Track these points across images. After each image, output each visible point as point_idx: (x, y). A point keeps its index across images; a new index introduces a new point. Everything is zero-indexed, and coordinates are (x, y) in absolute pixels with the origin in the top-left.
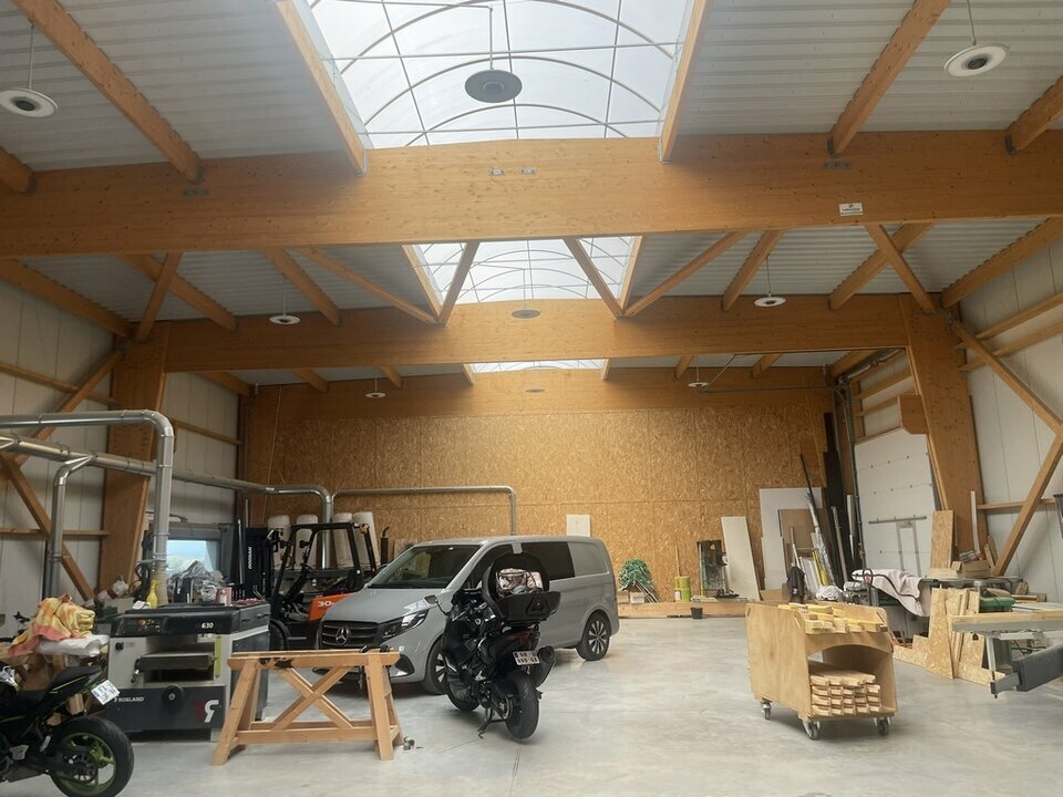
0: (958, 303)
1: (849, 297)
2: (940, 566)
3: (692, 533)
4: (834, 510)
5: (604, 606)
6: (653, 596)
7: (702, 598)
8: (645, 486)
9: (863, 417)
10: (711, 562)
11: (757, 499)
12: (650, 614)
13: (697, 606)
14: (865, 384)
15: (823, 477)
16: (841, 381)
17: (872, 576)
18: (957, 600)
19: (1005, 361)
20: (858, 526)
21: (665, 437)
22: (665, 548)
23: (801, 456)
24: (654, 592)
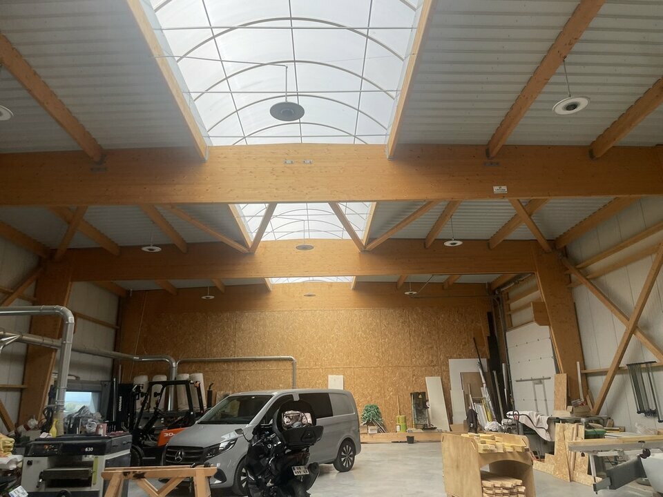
0: (565, 247)
1: (501, 241)
2: (560, 409)
3: (407, 387)
4: (495, 373)
5: (351, 435)
6: (383, 429)
7: (414, 430)
8: (378, 357)
9: (510, 315)
10: (419, 406)
11: (447, 365)
12: (380, 440)
13: (411, 435)
14: (512, 294)
15: (488, 352)
16: (497, 292)
17: (519, 415)
18: (571, 431)
19: (594, 282)
20: (509, 383)
21: (390, 326)
22: (391, 397)
23: (474, 339)
24: (383, 426)
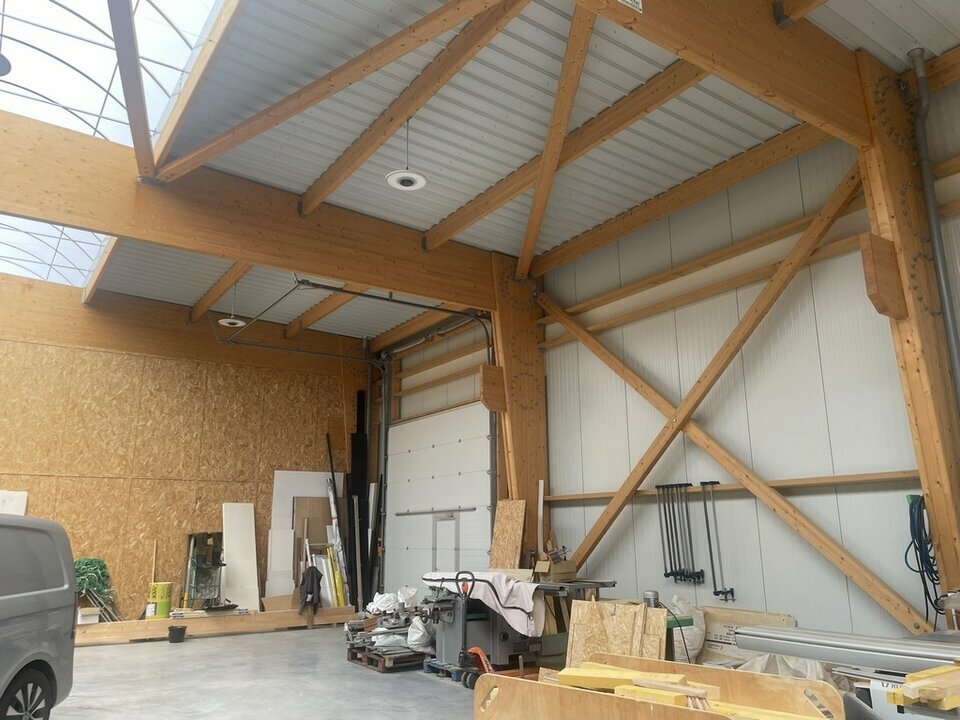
0: (542, 276)
2: (503, 566)
3: (180, 522)
4: (356, 499)
6: (110, 612)
7: (186, 612)
8: (123, 457)
9: (400, 398)
10: (204, 562)
11: (270, 482)
12: (104, 639)
13: (178, 624)
14: (406, 363)
15: (347, 461)
16: (383, 356)
21: (163, 395)
22: (139, 542)
23: (328, 436)
24: (113, 604)
